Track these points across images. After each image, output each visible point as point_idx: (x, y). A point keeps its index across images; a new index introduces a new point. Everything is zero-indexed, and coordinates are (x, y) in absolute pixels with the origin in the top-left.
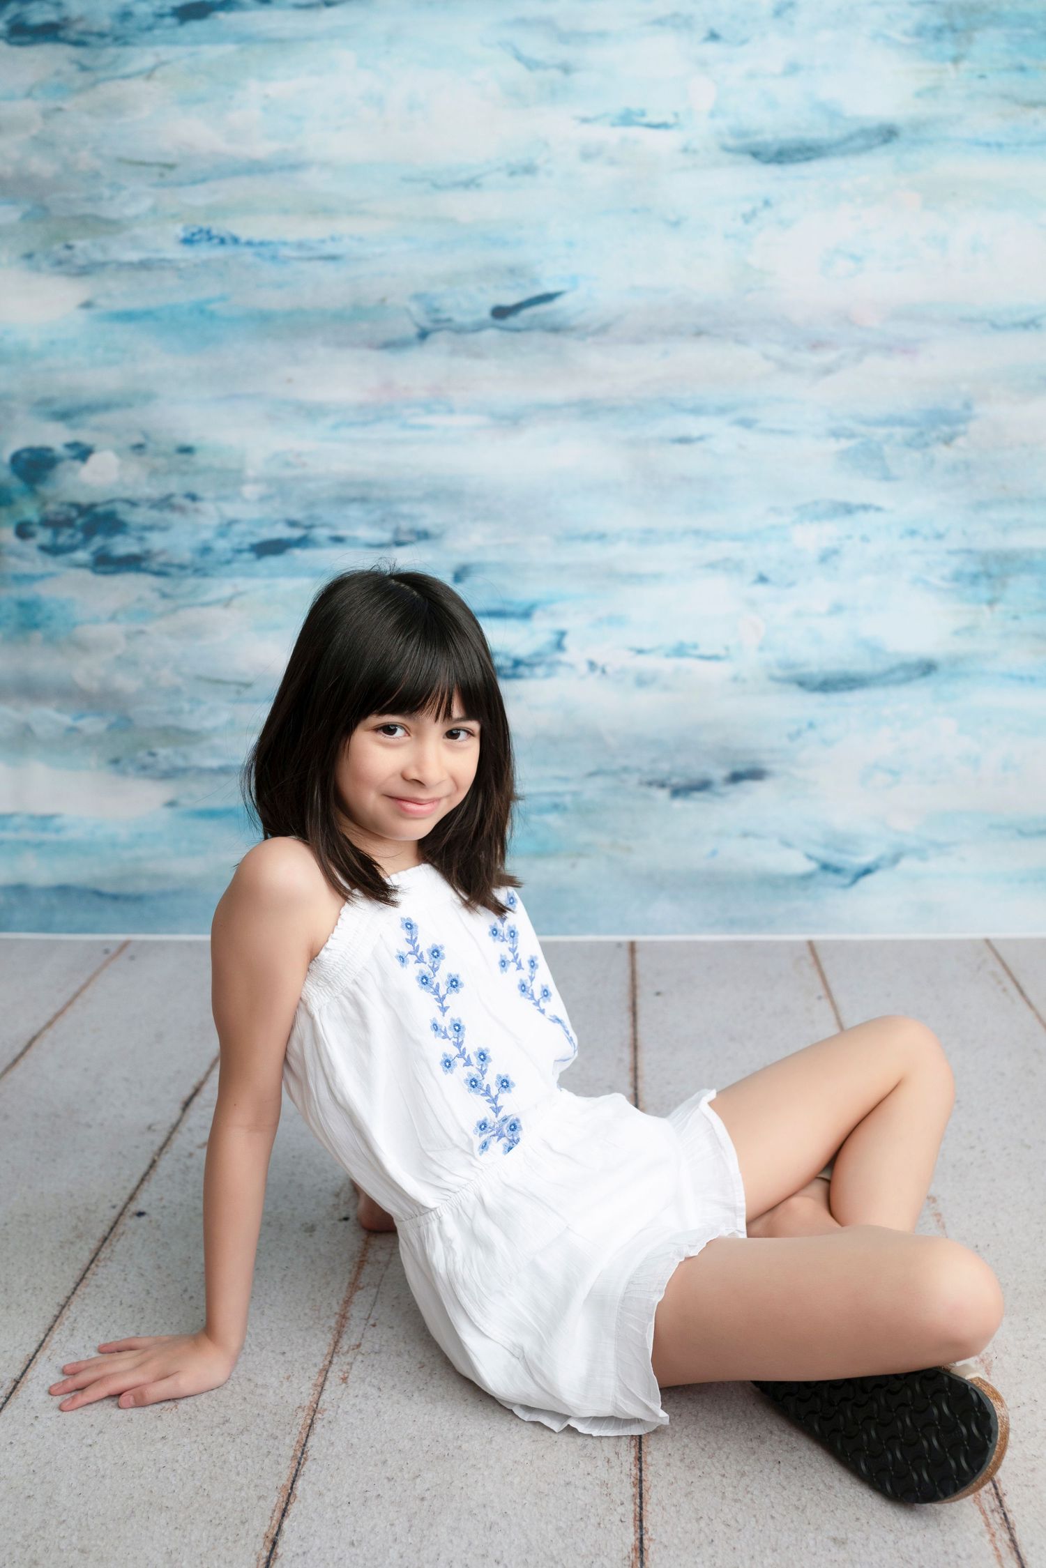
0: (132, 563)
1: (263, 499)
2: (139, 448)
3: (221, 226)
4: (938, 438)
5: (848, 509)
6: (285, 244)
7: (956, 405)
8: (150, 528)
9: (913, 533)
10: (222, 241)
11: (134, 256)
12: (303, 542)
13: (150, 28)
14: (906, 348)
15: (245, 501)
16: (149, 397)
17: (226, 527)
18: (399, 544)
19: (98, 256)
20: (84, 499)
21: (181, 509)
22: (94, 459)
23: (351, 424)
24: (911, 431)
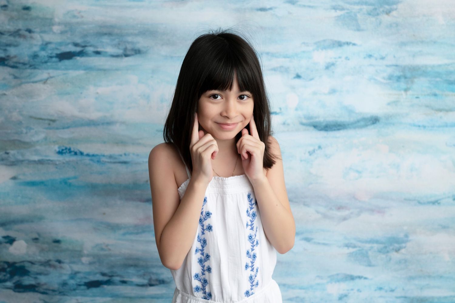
0: (32, 288)
1: (90, 263)
2: (36, 240)
3: (75, 147)
4: (393, 249)
5: (352, 278)
6: (104, 156)
7: (401, 235)
8: (40, 274)
9: (381, 289)
10: (76, 154)
11: (36, 158)
12: (108, 282)
13: (46, 62)
14: (380, 211)
15: (83, 264)
16: (41, 218)
17: (74, 275)
18: (151, 285)
19: (20, 158)
20: (10, 260)
21: (54, 267)
22: (15, 244)
23: (131, 234)
24: (381, 246)
